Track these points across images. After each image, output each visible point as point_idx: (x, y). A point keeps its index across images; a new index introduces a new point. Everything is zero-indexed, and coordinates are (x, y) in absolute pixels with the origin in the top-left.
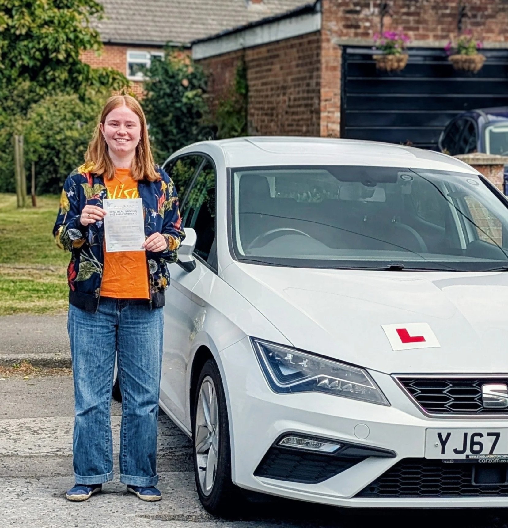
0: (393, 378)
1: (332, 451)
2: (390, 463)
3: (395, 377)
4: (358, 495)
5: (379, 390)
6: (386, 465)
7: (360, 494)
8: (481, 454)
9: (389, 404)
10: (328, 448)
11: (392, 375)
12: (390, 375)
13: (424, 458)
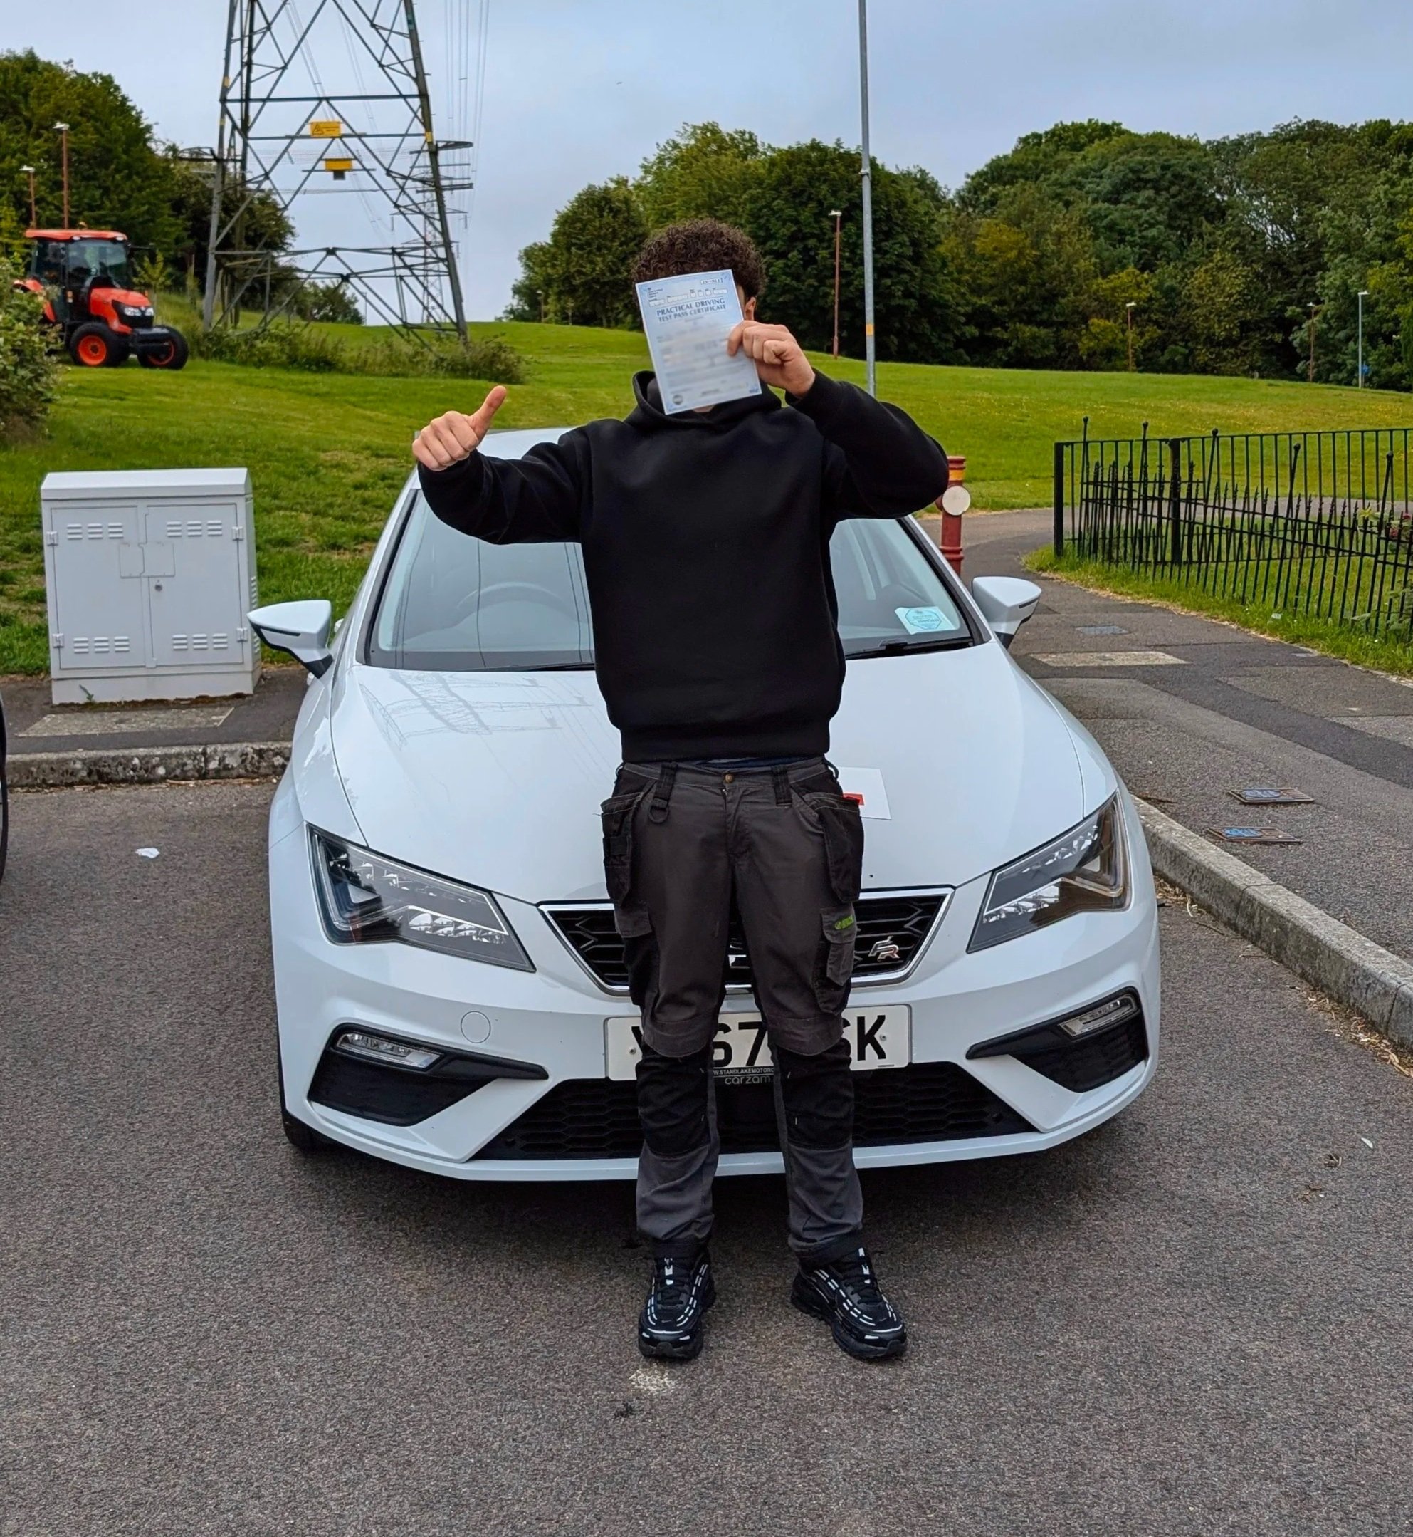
0: (542, 913)
1: (424, 1066)
2: (537, 1090)
3: (545, 908)
4: (481, 1155)
5: (513, 937)
6: (531, 1093)
7: (484, 1154)
8: (729, 1066)
9: (532, 969)
10: (417, 1060)
11: (542, 907)
12: (537, 905)
13: (607, 1079)
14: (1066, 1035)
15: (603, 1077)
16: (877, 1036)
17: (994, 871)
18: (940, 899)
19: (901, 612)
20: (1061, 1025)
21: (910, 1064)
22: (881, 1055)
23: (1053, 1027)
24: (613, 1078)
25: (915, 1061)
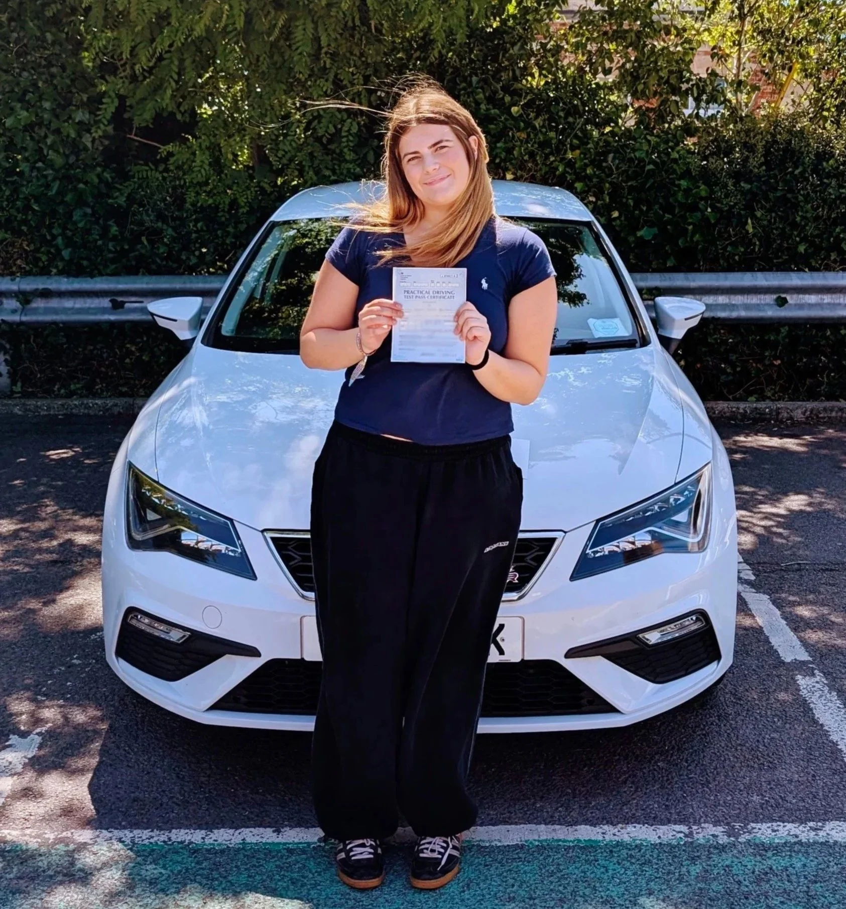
0: (265, 537)
1: (180, 641)
2: (254, 664)
3: (269, 535)
4: (215, 707)
5: (244, 554)
7: (217, 706)
9: (254, 577)
10: (175, 636)
11: (265, 534)
12: (263, 531)
13: (302, 659)
14: (644, 643)
15: (299, 657)
16: (498, 638)
17: (598, 521)
18: (552, 541)
19: (591, 322)
20: (641, 636)
21: (523, 660)
22: (501, 652)
23: (633, 637)
24: (307, 659)
25: (526, 658)
